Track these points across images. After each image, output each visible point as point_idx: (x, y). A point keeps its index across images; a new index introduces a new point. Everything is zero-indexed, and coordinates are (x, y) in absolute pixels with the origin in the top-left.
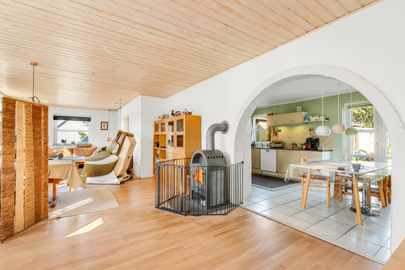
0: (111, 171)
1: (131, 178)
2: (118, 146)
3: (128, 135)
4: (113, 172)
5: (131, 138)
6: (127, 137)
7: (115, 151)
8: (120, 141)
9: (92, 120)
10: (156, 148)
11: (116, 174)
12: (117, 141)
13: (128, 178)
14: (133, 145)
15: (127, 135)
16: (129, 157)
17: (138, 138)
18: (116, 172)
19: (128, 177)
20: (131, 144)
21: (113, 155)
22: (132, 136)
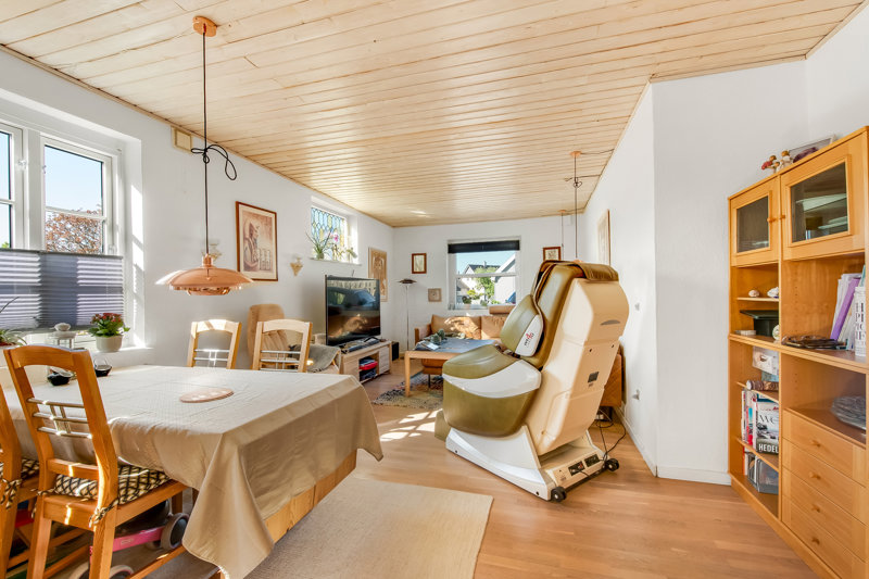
0: (514, 430)
1: (611, 466)
2: (536, 327)
3: (583, 276)
4: (523, 434)
5: (602, 289)
6: (577, 285)
7: (526, 348)
8: (548, 302)
9: (522, 246)
10: (747, 337)
11: (536, 448)
12: (535, 301)
13: (596, 467)
14: (610, 321)
15: (581, 272)
16: (593, 377)
17: (637, 288)
18: (538, 437)
19: (591, 461)
20: (596, 315)
21: (518, 364)
22: (606, 276)
